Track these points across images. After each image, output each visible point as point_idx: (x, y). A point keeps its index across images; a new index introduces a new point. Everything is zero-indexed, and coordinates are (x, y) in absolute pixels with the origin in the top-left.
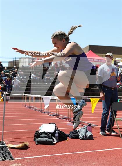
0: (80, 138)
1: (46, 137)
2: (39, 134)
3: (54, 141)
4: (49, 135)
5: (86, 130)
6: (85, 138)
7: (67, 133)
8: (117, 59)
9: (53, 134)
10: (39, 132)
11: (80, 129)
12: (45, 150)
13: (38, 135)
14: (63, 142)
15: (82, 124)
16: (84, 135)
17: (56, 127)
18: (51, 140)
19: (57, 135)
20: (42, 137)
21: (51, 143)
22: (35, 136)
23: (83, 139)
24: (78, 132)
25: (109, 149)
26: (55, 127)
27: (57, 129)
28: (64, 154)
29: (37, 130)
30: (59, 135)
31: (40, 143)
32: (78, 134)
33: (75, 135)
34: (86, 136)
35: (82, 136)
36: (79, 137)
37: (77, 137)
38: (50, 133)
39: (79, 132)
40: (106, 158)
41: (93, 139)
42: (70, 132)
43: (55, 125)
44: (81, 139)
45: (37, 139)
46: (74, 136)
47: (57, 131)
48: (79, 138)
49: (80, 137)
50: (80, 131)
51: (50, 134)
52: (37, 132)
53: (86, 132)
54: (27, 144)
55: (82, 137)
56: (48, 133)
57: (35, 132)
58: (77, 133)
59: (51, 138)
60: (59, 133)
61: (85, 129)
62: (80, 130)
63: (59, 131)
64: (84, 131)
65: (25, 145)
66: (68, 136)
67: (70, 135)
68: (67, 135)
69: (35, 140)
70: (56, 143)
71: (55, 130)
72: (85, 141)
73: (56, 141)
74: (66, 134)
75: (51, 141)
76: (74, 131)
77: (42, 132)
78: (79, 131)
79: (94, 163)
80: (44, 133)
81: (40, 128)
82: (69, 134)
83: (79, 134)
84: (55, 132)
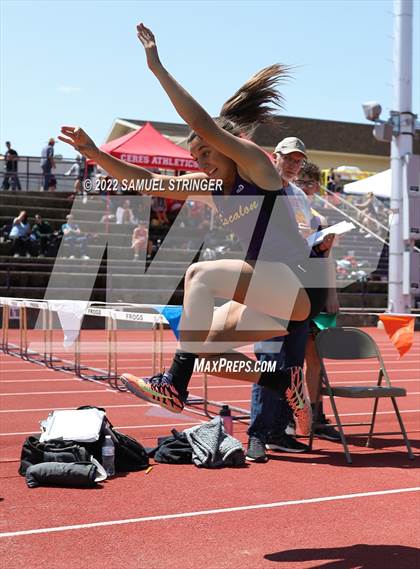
0: (198, 462)
1: (66, 460)
2: (42, 447)
3: (96, 474)
4: (77, 450)
5: (220, 430)
6: (216, 461)
7: (149, 445)
8: (341, 169)
9: (94, 448)
10: (41, 440)
11: (198, 427)
12: (62, 507)
13: (35, 451)
14: (132, 475)
15: (206, 411)
16: (213, 451)
17: (105, 419)
18: (85, 470)
19: (109, 451)
20: (51, 460)
21: (88, 483)
22: (24, 455)
23: (207, 465)
24: (190, 439)
25: (303, 501)
26: (100, 422)
27: (111, 427)
28: (136, 520)
29: (32, 433)
30: (116, 451)
31: (41, 481)
32: (190, 446)
33: (179, 451)
34: (219, 454)
35: (204, 452)
36: (194, 456)
37: (186, 458)
38: (82, 444)
39: (194, 439)
40: (292, 532)
41: (247, 466)
42: (159, 439)
43: (102, 414)
44: (200, 466)
45: (33, 468)
46: (173, 453)
47: (107, 437)
48: (194, 463)
49: (198, 458)
50: (196, 437)
51: (83, 449)
52: (32, 439)
53: (221, 437)
55: (205, 459)
56: (74, 442)
57: (24, 441)
58: (187, 442)
59: (87, 462)
60: (116, 444)
61: (216, 429)
62: (196, 431)
63: (116, 434)
64: (212, 434)
66: (152, 454)
67: (157, 449)
68: (148, 452)
69: (22, 471)
70: (103, 481)
71: (103, 432)
72: (216, 470)
73: (103, 474)
74: (144, 446)
75: (86, 474)
76: (175, 436)
77: (52, 441)
78: (191, 435)
79: (246, 552)
80: (59, 443)
81: (44, 424)
82: (156, 446)
83: (194, 447)
84: (101, 441)
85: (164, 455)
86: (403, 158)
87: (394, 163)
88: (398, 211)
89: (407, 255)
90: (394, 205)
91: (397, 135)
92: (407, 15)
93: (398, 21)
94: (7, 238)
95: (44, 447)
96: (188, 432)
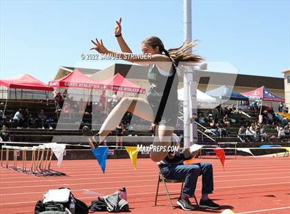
0: (109, 210)
1: (55, 210)
2: (44, 205)
4: (59, 206)
5: (119, 197)
6: (117, 210)
7: (88, 205)
9: (66, 205)
10: (44, 202)
13: (41, 207)
16: (116, 205)
17: (71, 193)
19: (72, 206)
20: (49, 210)
22: (36, 209)
23: (113, 211)
24: (106, 201)
26: (69, 194)
27: (73, 196)
29: (40, 199)
30: (76, 206)
32: (106, 204)
33: (101, 206)
34: (118, 207)
35: (112, 206)
36: (108, 208)
37: (104, 209)
38: (61, 203)
39: (108, 201)
41: (130, 211)
42: (92, 202)
43: (69, 191)
44: (110, 212)
46: (99, 207)
47: (72, 200)
48: (107, 211)
51: (62, 205)
52: (40, 202)
53: (119, 200)
55: (112, 209)
56: (58, 203)
57: (36, 203)
58: (104, 201)
59: (64, 211)
60: (75, 203)
61: (117, 196)
62: (109, 197)
63: (75, 199)
64: (115, 199)
66: (90, 208)
67: (91, 206)
68: (88, 207)
71: (70, 198)
76: (99, 200)
77: (49, 202)
80: (52, 203)
81: (45, 195)
83: (108, 204)
84: (69, 202)
85: (95, 208)
86: (189, 83)
87: (185, 85)
88: (187, 106)
89: (191, 125)
90: (185, 103)
91: (186, 73)
92: (189, 23)
93: (185, 25)
94: (12, 120)
95: (46, 205)
96: (105, 198)
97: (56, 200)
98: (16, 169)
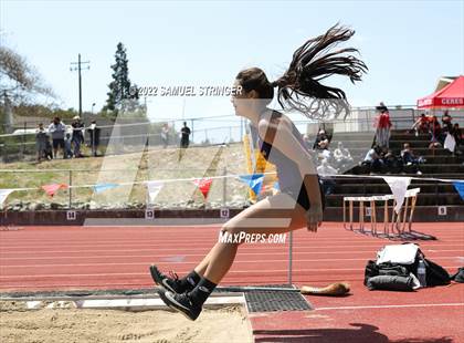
1: (392, 274)
2: (377, 266)
3: (412, 284)
4: (400, 269)
9: (412, 268)
10: (378, 263)
13: (373, 269)
14: (438, 288)
17: (419, 251)
18: (405, 280)
19: (422, 270)
20: (383, 274)
21: (408, 288)
22: (367, 273)
26: (415, 252)
27: (423, 256)
29: (373, 259)
30: (427, 271)
31: (377, 287)
38: (403, 265)
43: (417, 247)
45: (371, 279)
47: (421, 262)
51: (404, 268)
52: (371, 262)
54: (347, 285)
56: (399, 264)
57: (367, 264)
59: (407, 275)
60: (426, 267)
65: (342, 287)
67: (457, 274)
69: (365, 283)
70: (418, 289)
71: (417, 258)
73: (418, 283)
75: (405, 282)
77: (384, 263)
80: (388, 264)
81: (379, 253)
84: (416, 264)
85: (461, 277)
95: (379, 267)
97: (395, 259)
98: (364, 233)
